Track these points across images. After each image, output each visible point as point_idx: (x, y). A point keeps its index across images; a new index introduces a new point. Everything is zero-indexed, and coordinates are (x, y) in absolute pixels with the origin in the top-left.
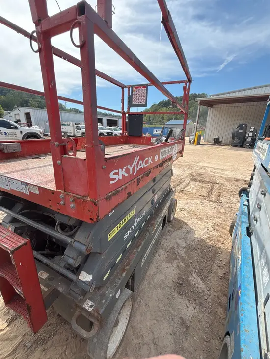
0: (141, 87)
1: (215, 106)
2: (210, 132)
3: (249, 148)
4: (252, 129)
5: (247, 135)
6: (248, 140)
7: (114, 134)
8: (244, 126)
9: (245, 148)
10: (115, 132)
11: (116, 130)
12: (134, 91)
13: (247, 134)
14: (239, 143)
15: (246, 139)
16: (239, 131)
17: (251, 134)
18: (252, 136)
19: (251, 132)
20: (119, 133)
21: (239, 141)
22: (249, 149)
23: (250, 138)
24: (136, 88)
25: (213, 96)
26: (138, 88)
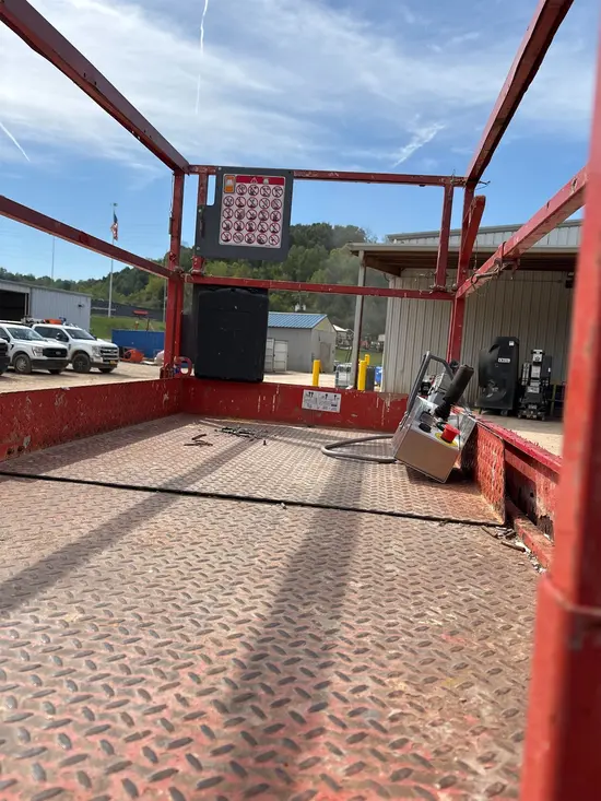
0: (260, 181)
1: (407, 272)
2: (401, 358)
3: (539, 419)
4: (538, 356)
5: (525, 376)
6: (530, 390)
7: (11, 353)
8: (512, 344)
9: (524, 417)
10: (20, 344)
11: (22, 335)
12: (231, 190)
13: (526, 370)
14: (505, 400)
15: (523, 389)
16: (500, 360)
17: (536, 371)
18: (542, 379)
19: (537, 364)
20: (37, 350)
21: (503, 393)
22: (539, 423)
23: (537, 384)
24: (239, 179)
25: (400, 238)
26: (247, 180)
